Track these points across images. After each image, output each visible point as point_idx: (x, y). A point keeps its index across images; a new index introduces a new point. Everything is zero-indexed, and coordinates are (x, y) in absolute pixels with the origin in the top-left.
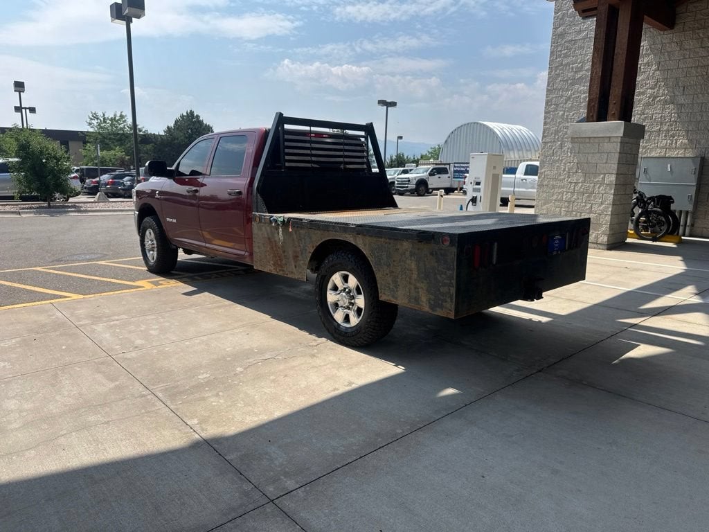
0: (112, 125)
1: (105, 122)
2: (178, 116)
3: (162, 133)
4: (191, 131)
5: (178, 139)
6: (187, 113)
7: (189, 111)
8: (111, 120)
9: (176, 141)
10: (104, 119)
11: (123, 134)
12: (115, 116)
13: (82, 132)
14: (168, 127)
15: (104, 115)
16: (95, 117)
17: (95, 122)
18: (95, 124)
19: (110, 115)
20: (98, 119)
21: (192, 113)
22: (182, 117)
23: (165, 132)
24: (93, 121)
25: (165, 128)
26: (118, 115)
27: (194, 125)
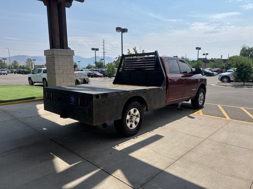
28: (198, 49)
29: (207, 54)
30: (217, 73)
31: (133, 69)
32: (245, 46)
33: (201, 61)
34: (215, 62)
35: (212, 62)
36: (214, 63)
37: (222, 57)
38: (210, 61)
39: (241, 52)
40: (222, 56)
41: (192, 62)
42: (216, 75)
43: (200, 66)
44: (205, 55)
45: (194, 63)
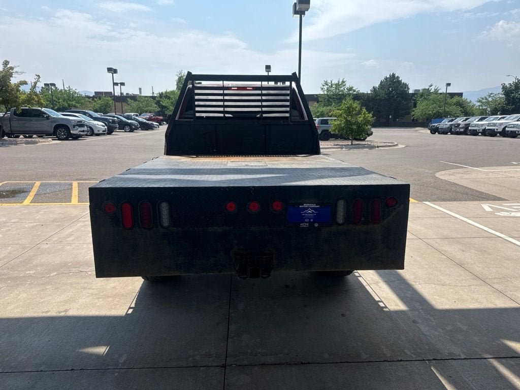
0: (336, 88)
1: (332, 87)
2: (383, 79)
3: (369, 92)
4: (392, 89)
5: (379, 96)
6: (390, 76)
7: (391, 74)
8: (336, 85)
9: (378, 97)
10: (332, 84)
11: (343, 94)
12: (339, 82)
13: (316, 95)
14: (374, 87)
15: (331, 82)
16: (326, 84)
17: (325, 87)
18: (326, 89)
19: (335, 82)
20: (327, 85)
21: (394, 75)
22: (386, 79)
23: (371, 91)
24: (324, 87)
25: (371, 88)
26: (341, 81)
27: (393, 85)
28: (112, 71)
29: (122, 84)
30: (158, 124)
31: (227, 115)
32: (183, 74)
33: (110, 99)
34: (139, 101)
35: (132, 101)
36: (137, 102)
37: (140, 92)
38: (129, 99)
39: (177, 84)
40: (140, 89)
41: (90, 100)
42: (157, 126)
43: (109, 109)
44: (119, 85)
45: (95, 101)
